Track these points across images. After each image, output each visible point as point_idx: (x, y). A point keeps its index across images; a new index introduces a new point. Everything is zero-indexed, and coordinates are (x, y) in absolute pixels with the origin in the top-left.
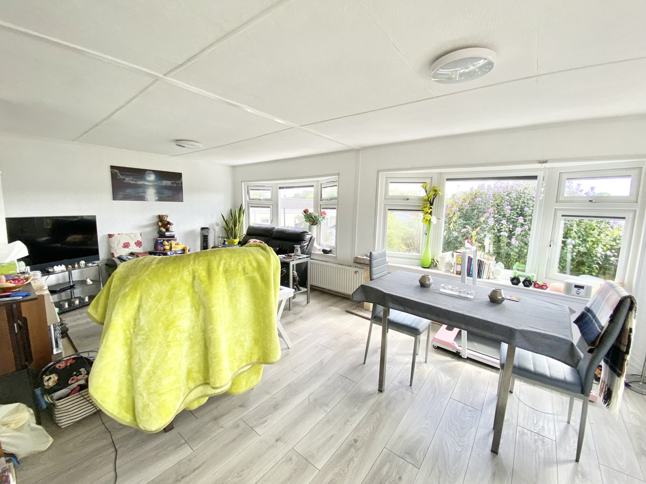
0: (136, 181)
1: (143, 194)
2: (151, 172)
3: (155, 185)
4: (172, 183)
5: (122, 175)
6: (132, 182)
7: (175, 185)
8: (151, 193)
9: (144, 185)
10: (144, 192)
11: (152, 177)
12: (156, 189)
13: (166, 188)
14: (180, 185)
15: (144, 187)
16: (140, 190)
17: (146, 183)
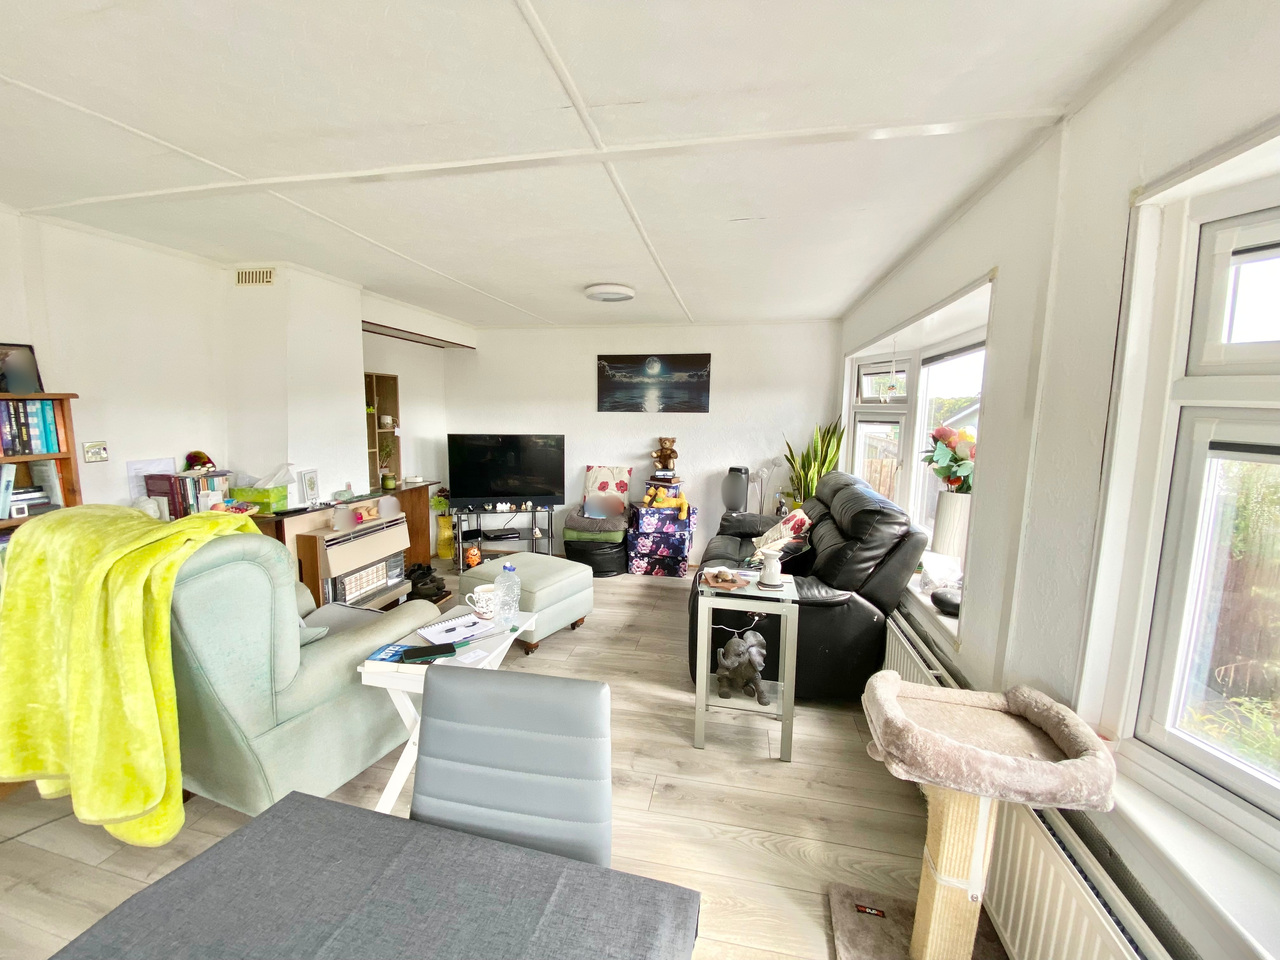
0: (631, 377)
1: (639, 400)
2: (655, 359)
3: (660, 383)
4: (690, 376)
5: (611, 368)
6: (625, 380)
7: (695, 380)
8: (652, 397)
9: (642, 383)
10: (642, 397)
11: (655, 369)
12: (661, 389)
13: (678, 386)
14: (705, 378)
15: (641, 387)
16: (636, 393)
17: (646, 380)
